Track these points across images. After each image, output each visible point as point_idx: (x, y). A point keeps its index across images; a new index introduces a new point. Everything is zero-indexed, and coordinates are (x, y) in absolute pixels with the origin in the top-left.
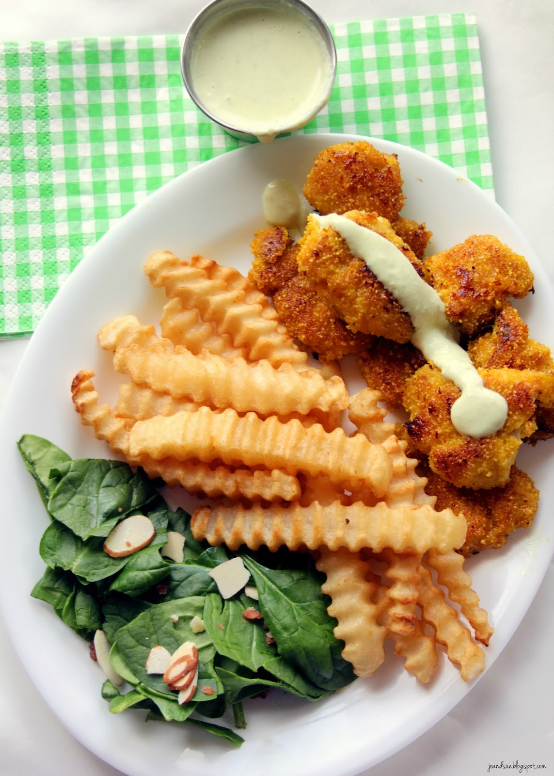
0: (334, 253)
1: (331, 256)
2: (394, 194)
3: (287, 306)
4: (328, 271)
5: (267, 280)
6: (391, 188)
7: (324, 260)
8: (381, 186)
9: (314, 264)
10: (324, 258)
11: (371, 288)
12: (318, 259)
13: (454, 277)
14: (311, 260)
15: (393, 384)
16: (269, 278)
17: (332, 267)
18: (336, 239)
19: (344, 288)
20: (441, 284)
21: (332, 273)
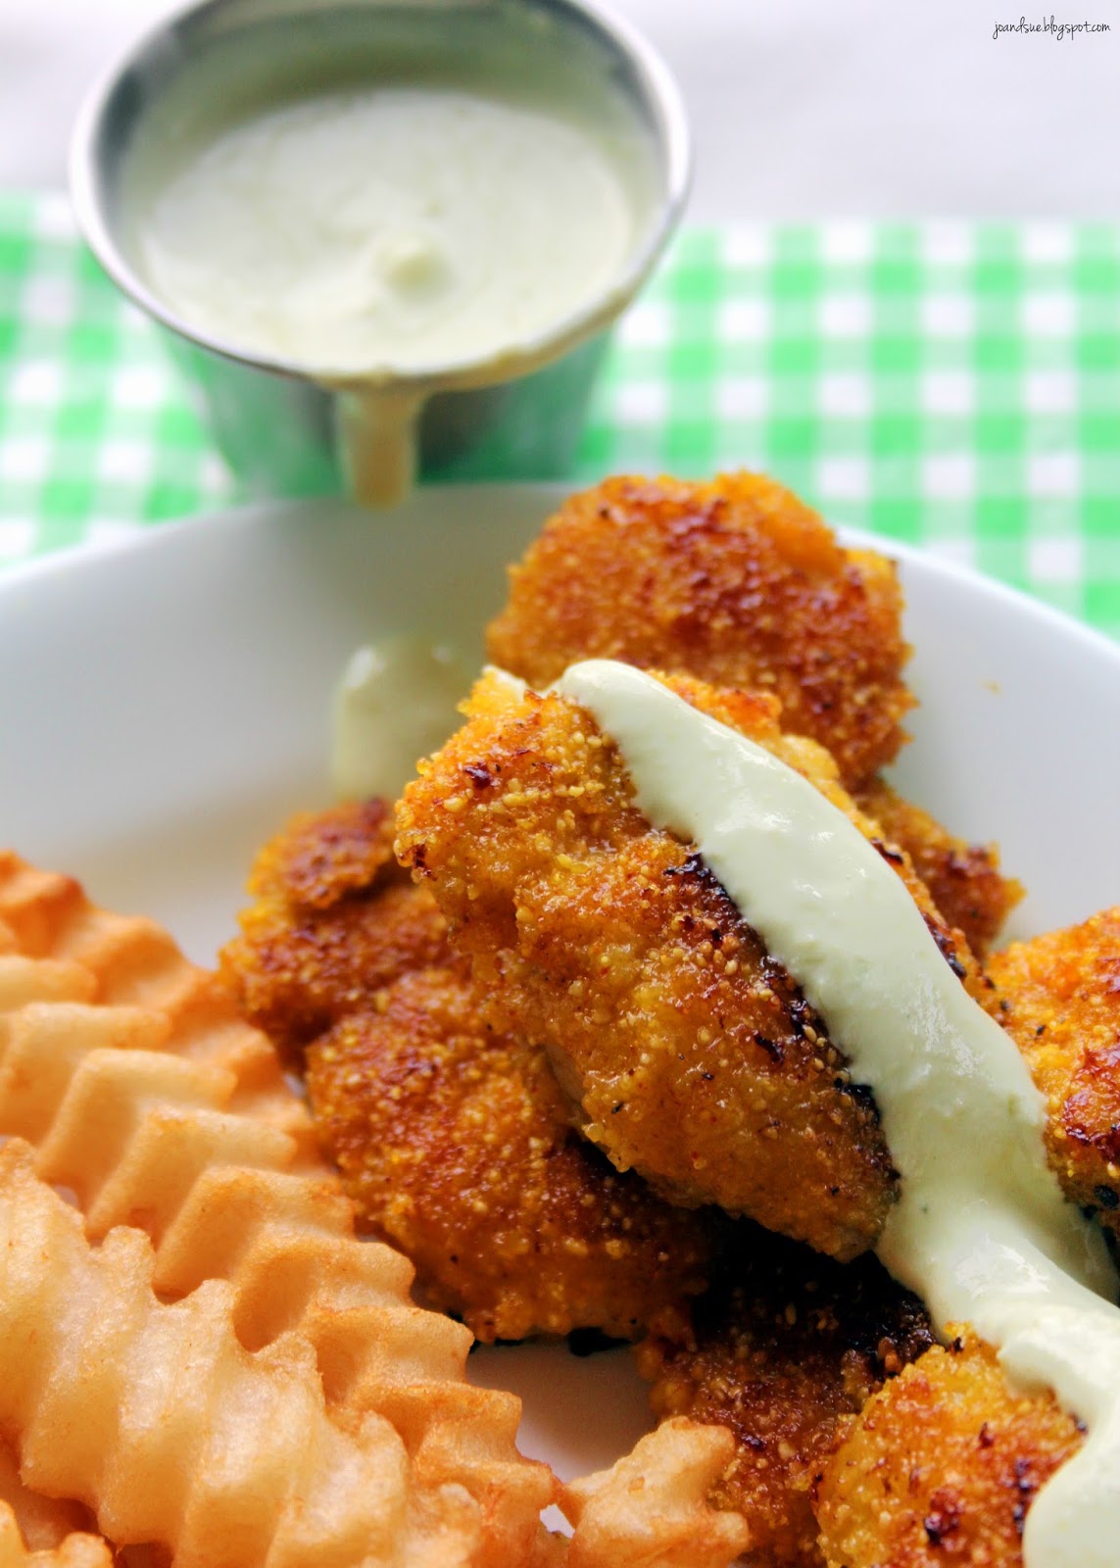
0: (561, 790)
1: (546, 795)
2: (864, 679)
3: (354, 1079)
4: (522, 854)
5: (286, 976)
6: (854, 648)
7: (508, 807)
8: (811, 636)
9: (462, 817)
10: (508, 798)
11: (706, 945)
12: (487, 802)
13: (1097, 1000)
14: (454, 803)
15: (785, 1450)
16: (300, 967)
17: (542, 842)
18: (579, 736)
19: (587, 936)
20: (1040, 1031)
21: (543, 866)
